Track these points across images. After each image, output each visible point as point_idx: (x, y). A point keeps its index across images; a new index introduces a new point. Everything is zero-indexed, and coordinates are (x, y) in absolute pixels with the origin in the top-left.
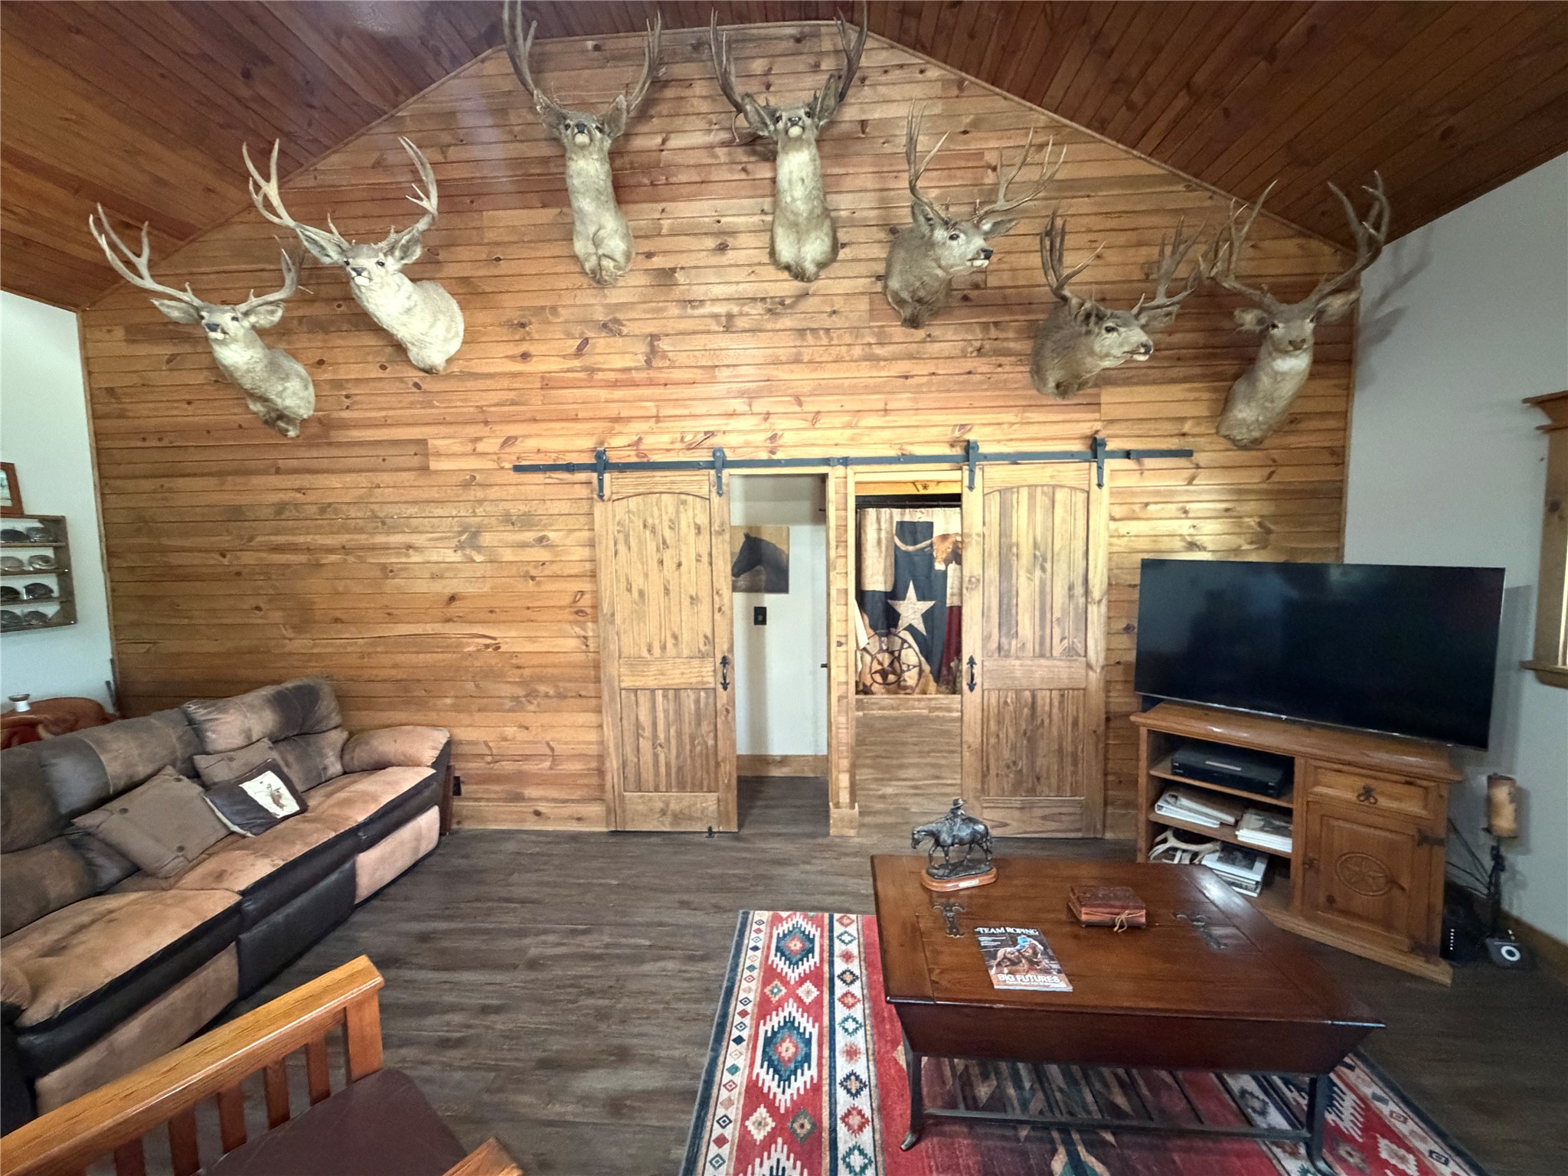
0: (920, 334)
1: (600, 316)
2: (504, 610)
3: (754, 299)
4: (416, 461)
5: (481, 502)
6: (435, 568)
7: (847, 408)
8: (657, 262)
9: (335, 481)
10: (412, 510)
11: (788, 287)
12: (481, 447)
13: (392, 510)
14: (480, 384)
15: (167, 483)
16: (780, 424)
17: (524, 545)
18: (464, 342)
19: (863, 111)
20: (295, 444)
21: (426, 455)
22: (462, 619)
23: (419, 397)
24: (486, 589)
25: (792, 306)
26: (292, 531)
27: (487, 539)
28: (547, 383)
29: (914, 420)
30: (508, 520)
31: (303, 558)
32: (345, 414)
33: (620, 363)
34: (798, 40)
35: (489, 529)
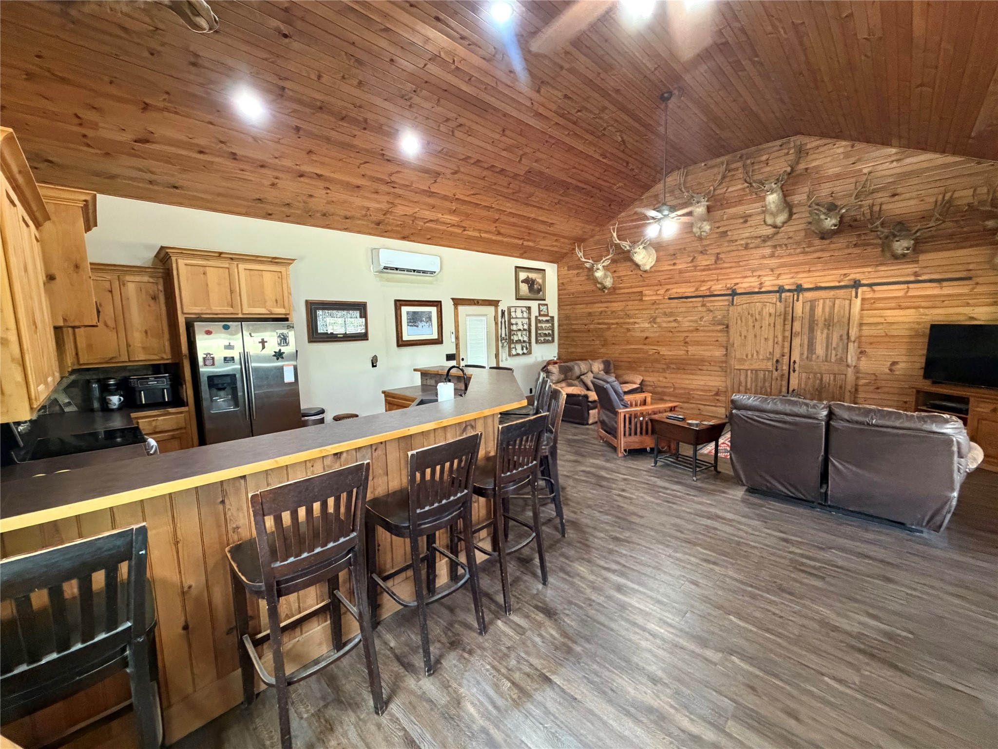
0: (827, 242)
1: (700, 249)
2: (662, 342)
3: (756, 237)
4: (639, 298)
5: (657, 309)
6: (642, 329)
7: (793, 271)
8: (721, 230)
9: (616, 304)
10: (637, 312)
11: (770, 231)
12: (658, 293)
13: (631, 312)
14: (660, 274)
15: (574, 306)
16: (764, 279)
17: (669, 322)
18: (656, 262)
19: (807, 165)
20: (607, 294)
21: (642, 295)
22: (649, 344)
23: (642, 279)
24: (657, 334)
25: (772, 237)
26: (604, 319)
27: (658, 320)
28: (681, 272)
29: (822, 274)
30: (665, 314)
31: (605, 326)
32: (621, 285)
33: (705, 263)
34: (781, 146)
35: (659, 317)
